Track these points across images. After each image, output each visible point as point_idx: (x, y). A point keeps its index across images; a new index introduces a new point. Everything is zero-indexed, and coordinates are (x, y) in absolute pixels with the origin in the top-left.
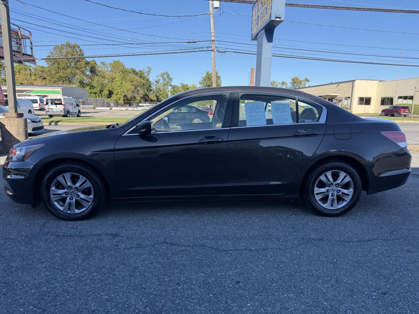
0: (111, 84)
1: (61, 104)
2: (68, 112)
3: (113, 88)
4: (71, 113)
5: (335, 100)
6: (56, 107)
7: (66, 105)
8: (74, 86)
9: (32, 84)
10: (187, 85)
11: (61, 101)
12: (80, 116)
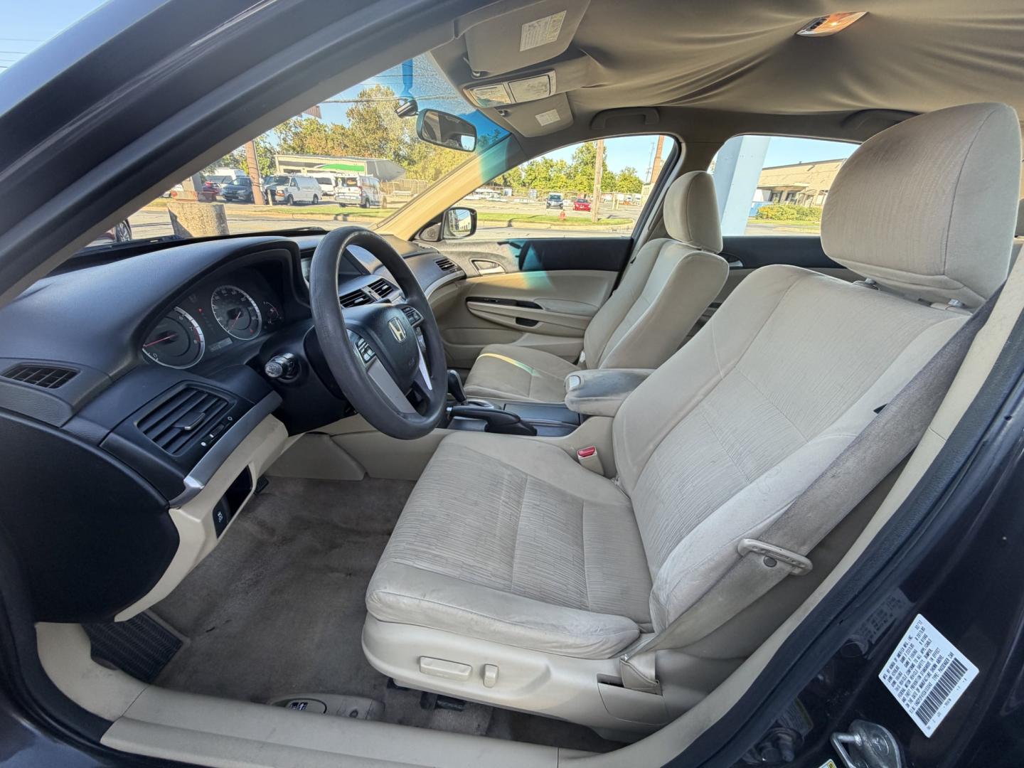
0: (439, 158)
1: (356, 185)
2: (367, 200)
3: (441, 165)
4: (372, 202)
5: (801, 195)
6: (349, 190)
7: (364, 189)
8: (384, 159)
9: (327, 155)
10: (551, 161)
11: (356, 181)
12: (386, 208)
